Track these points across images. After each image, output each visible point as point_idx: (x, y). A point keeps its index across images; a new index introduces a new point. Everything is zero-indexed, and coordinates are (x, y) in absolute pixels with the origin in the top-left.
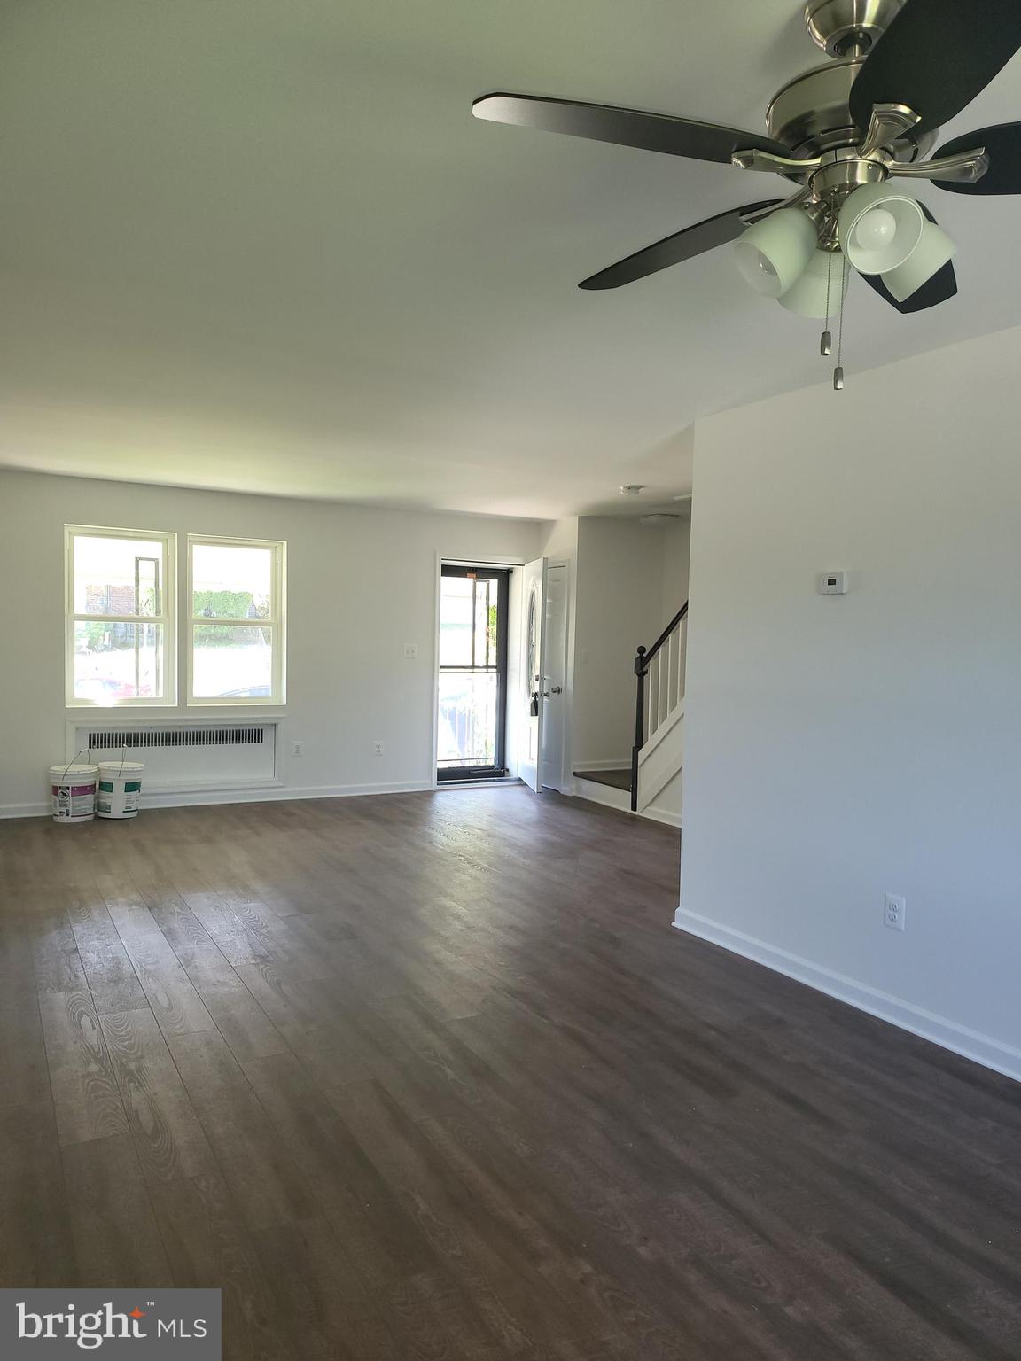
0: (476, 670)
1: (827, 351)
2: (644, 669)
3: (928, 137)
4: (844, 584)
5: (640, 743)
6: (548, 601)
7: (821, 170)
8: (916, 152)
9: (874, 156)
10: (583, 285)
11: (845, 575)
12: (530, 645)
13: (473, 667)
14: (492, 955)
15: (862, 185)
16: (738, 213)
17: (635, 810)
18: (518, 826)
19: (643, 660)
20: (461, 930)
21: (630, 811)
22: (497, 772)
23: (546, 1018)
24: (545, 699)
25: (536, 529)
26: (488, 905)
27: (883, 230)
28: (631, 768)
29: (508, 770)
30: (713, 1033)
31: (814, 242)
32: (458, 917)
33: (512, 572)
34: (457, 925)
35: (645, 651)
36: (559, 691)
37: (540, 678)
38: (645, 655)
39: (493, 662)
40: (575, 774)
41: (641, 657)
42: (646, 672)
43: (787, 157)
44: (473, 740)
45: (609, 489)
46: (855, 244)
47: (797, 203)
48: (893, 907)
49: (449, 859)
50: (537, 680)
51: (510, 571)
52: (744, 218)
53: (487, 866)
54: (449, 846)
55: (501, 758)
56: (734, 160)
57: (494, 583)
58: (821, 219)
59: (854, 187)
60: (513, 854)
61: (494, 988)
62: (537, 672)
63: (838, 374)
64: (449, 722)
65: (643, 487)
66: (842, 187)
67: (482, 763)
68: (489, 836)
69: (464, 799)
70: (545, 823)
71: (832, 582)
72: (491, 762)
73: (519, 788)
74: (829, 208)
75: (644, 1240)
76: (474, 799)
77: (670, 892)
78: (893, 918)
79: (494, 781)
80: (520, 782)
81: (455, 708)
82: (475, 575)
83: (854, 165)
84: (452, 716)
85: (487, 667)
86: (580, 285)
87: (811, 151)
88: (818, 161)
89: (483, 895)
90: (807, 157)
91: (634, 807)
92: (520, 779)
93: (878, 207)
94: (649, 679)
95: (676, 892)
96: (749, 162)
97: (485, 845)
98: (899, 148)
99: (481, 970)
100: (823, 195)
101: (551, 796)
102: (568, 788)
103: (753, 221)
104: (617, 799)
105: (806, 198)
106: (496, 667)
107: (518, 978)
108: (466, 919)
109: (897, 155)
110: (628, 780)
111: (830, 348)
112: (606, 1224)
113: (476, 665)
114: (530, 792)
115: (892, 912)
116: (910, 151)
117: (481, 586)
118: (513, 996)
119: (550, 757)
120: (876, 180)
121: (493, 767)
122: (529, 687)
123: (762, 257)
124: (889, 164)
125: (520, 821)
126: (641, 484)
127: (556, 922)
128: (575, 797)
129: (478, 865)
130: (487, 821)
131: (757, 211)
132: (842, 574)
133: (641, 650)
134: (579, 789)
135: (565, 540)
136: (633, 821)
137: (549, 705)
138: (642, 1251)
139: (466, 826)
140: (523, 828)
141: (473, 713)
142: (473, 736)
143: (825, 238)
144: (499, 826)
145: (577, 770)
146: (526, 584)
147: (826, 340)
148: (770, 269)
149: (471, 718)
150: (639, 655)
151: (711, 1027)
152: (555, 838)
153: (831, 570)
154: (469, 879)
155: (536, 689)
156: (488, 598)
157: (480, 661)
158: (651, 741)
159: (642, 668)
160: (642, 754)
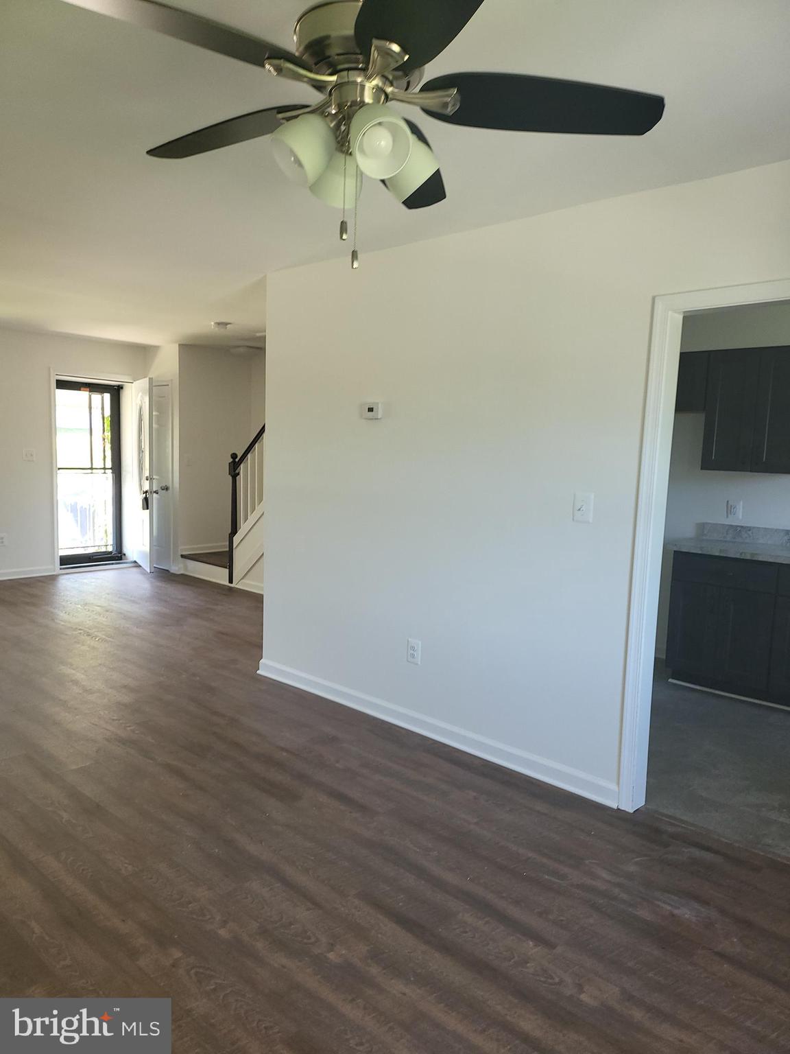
0: (94, 471)
1: (345, 237)
2: (237, 472)
3: (417, 73)
4: (380, 412)
5: (234, 530)
6: (154, 413)
7: (338, 86)
8: (408, 83)
9: (376, 82)
10: (150, 152)
11: (380, 405)
12: (140, 451)
13: (92, 469)
14: (106, 712)
15: (368, 104)
16: (275, 111)
17: (232, 583)
18: (134, 602)
19: (235, 464)
20: (80, 694)
21: (226, 583)
22: (116, 556)
23: (151, 759)
24: (155, 495)
25: (142, 354)
26: (104, 669)
27: (383, 143)
28: (228, 549)
29: (125, 555)
30: (285, 754)
31: (333, 144)
32: (76, 682)
33: (122, 388)
34: (76, 689)
35: (237, 457)
36: (167, 489)
37: (150, 479)
38: (237, 460)
39: (109, 464)
40: (182, 556)
41: (234, 462)
42: (238, 474)
43: (310, 71)
44: (94, 530)
45: (203, 324)
46: (362, 151)
47: (320, 110)
48: (413, 648)
49: (69, 633)
50: (147, 480)
51: (120, 388)
52: (280, 116)
53: (104, 637)
54: (70, 622)
55: (118, 545)
56: (267, 66)
57: (107, 396)
58: (338, 126)
59: (362, 104)
60: (128, 626)
61: (107, 740)
62: (147, 473)
63: (354, 255)
64: (72, 514)
65: (230, 324)
66: (354, 103)
67: (103, 549)
68: (107, 611)
69: (85, 581)
70: (158, 597)
71: (371, 410)
72: (110, 549)
73: (135, 570)
74: (344, 118)
75: (224, 923)
76: (93, 580)
77: (255, 647)
78: (413, 656)
79: (112, 564)
80: (136, 564)
81: (76, 503)
82: (88, 389)
83: (363, 87)
84: (74, 509)
85: (105, 468)
86: (149, 152)
87: (330, 68)
88: (334, 78)
89: (99, 662)
90: (327, 73)
91: (231, 581)
92: (135, 562)
93: (380, 124)
94: (241, 479)
95: (260, 647)
96: (279, 70)
97: (102, 619)
98: (396, 78)
99: (96, 725)
100: (340, 107)
101: (163, 575)
102: (177, 568)
103: (288, 119)
104: (217, 575)
105: (326, 108)
106: (111, 469)
107: (128, 728)
108: (83, 683)
109: (395, 84)
110: (225, 559)
111: (346, 233)
112: (195, 917)
113: (94, 467)
114: (144, 573)
115: (412, 652)
116: (404, 82)
117: (96, 397)
118: (124, 744)
119: (161, 542)
120: (379, 101)
121: (111, 553)
122: (141, 486)
123: (292, 153)
124: (389, 90)
125: (135, 597)
126: (229, 321)
127: (162, 679)
128: (182, 574)
129: (96, 636)
130: (105, 598)
131: (289, 112)
132: (378, 403)
133: (234, 456)
134: (186, 568)
135: (168, 363)
136: (230, 592)
137: (159, 501)
138: (222, 932)
139: (85, 604)
140: (137, 603)
141: (93, 506)
142: (94, 527)
143: (341, 143)
144: (116, 602)
145: (184, 553)
146: (135, 400)
147: (343, 228)
148: (298, 162)
149: (91, 511)
150: (232, 460)
151: (283, 749)
152: (164, 609)
153: (370, 400)
154: (88, 649)
155: (146, 487)
156: (103, 408)
157: (98, 463)
158: (243, 528)
159: (235, 471)
160: (236, 539)
